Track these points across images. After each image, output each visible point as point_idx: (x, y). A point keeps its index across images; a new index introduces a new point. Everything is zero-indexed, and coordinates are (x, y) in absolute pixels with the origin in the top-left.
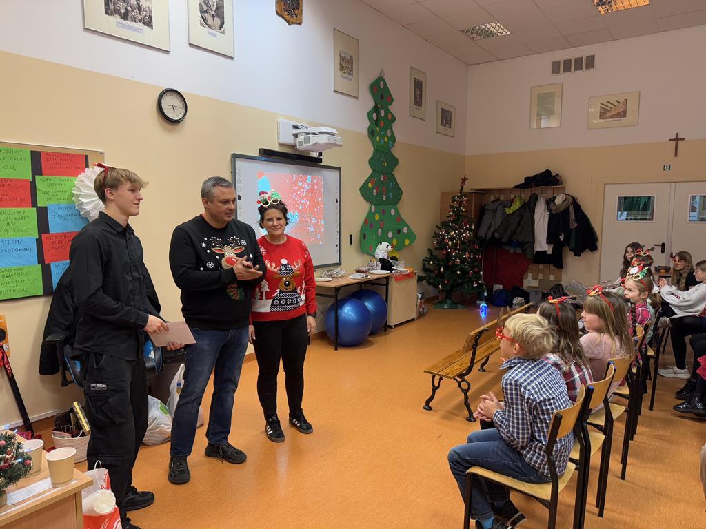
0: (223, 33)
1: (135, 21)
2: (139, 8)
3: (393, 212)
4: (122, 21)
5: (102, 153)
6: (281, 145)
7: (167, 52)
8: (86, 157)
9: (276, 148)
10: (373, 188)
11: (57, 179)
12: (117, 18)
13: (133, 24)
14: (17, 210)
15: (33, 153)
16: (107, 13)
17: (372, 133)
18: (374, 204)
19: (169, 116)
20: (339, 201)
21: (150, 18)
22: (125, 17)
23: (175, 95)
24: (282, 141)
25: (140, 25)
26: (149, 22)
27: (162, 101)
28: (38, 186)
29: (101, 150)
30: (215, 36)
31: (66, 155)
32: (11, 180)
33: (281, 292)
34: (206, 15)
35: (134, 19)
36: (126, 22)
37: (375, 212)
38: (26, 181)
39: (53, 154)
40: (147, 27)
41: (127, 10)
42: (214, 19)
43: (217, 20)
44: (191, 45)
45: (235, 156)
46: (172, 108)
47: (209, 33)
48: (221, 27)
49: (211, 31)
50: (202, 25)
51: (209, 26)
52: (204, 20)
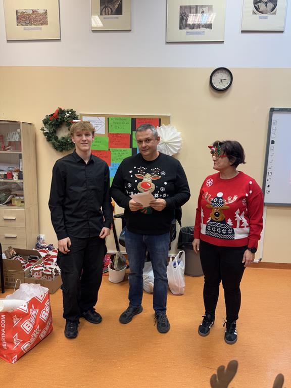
0: (275, 13)
1: (199, 28)
4: (190, 31)
5: (169, 117)
7: (222, 42)
8: (160, 119)
12: (188, 30)
13: (198, 30)
14: (123, 149)
15: (132, 119)
16: (180, 28)
19: (218, 87)
22: (192, 28)
25: (203, 30)
26: (209, 26)
27: (213, 78)
28: (133, 137)
29: (168, 115)
30: (266, 18)
31: (149, 119)
32: (121, 134)
33: (212, 220)
34: (259, 4)
38: (128, 134)
39: (142, 119)
40: (208, 29)
42: (266, 6)
43: (270, 5)
44: (243, 32)
45: (272, 110)
46: (220, 81)
47: (260, 18)
48: (273, 10)
49: (262, 15)
50: (254, 13)
51: (261, 12)
52: (257, 9)
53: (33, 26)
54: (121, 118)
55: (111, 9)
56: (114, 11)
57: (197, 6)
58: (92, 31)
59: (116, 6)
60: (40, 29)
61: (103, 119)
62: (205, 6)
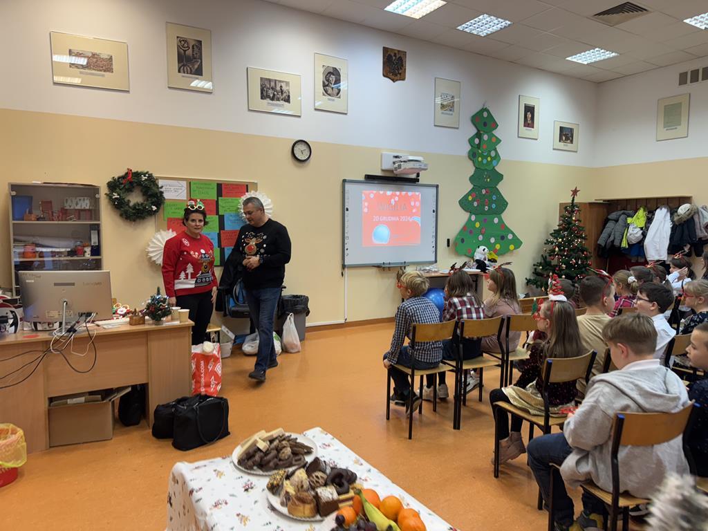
2: (282, 92)
3: (496, 220)
4: (271, 102)
5: (256, 184)
6: (383, 170)
7: (299, 117)
8: (247, 186)
9: (379, 173)
10: (473, 200)
11: (230, 199)
12: (268, 101)
13: (278, 102)
15: (218, 184)
16: (262, 98)
17: (473, 155)
18: (474, 214)
19: (299, 157)
20: (436, 211)
21: (289, 96)
22: (272, 99)
23: (304, 143)
24: (383, 168)
25: (282, 102)
26: (288, 100)
27: (295, 148)
28: (220, 203)
29: (256, 182)
30: (333, 100)
31: (235, 185)
32: (206, 200)
34: (327, 87)
35: (278, 99)
36: (274, 102)
37: (476, 221)
38: (214, 200)
39: (228, 185)
40: (286, 103)
41: (274, 95)
42: (332, 90)
43: (335, 90)
44: (315, 109)
45: (344, 181)
46: (301, 153)
47: (329, 99)
48: (338, 94)
49: (330, 97)
50: (324, 95)
51: (329, 95)
52: (326, 91)
53: (93, 72)
54: (206, 183)
55: (190, 68)
56: (193, 71)
57: (276, 80)
58: (169, 87)
59: (196, 67)
60: (103, 76)
61: (184, 184)
62: (283, 82)
